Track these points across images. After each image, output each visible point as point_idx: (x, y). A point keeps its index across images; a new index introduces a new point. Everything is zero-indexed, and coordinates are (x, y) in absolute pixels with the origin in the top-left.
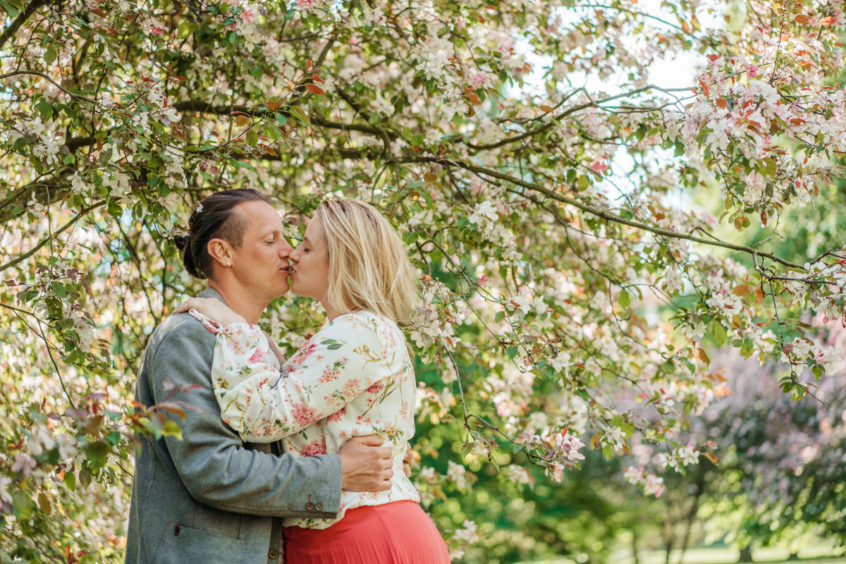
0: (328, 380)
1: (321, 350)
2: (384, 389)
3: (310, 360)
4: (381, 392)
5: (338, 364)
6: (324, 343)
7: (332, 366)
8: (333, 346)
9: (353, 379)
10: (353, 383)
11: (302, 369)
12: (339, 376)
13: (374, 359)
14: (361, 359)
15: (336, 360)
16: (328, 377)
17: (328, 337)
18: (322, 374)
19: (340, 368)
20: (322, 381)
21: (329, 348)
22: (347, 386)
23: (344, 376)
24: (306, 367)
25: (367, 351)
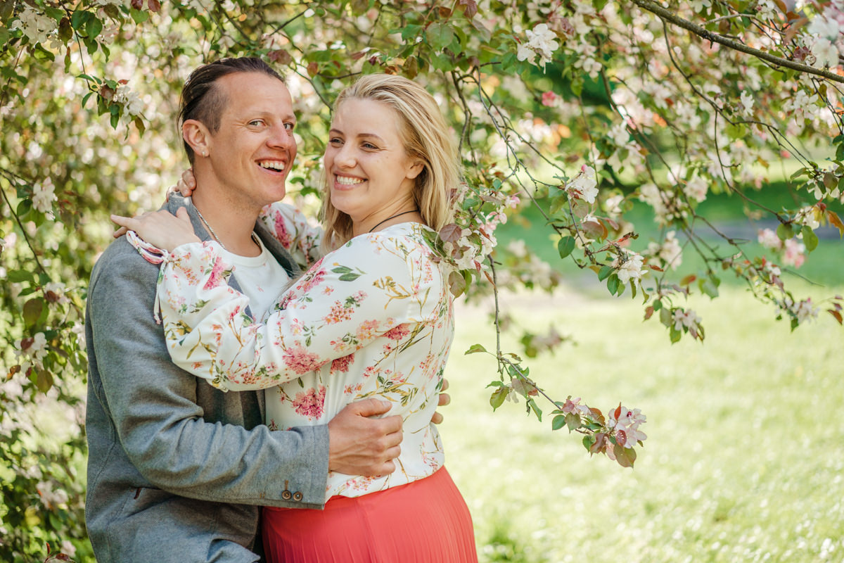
0: (336, 320)
1: (332, 279)
2: (409, 336)
3: (316, 291)
4: (405, 339)
5: (351, 301)
6: (336, 271)
7: (343, 302)
8: (347, 275)
9: (370, 320)
10: (370, 325)
11: (305, 303)
12: (352, 315)
13: (400, 295)
14: (383, 295)
15: (348, 296)
16: (337, 316)
17: (342, 263)
18: (330, 311)
19: (353, 306)
20: (329, 321)
21: (342, 279)
22: (363, 328)
23: (359, 316)
24: (309, 300)
25: (392, 285)
